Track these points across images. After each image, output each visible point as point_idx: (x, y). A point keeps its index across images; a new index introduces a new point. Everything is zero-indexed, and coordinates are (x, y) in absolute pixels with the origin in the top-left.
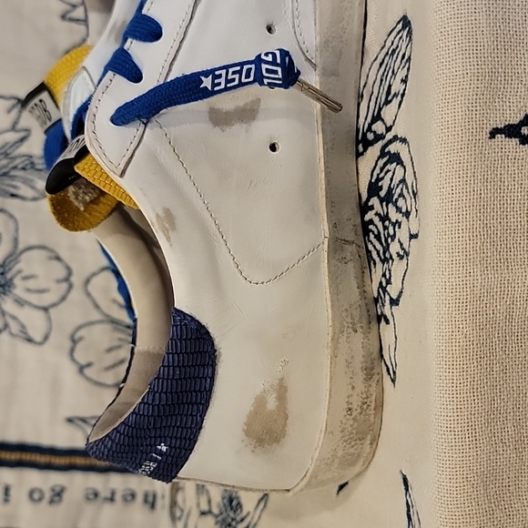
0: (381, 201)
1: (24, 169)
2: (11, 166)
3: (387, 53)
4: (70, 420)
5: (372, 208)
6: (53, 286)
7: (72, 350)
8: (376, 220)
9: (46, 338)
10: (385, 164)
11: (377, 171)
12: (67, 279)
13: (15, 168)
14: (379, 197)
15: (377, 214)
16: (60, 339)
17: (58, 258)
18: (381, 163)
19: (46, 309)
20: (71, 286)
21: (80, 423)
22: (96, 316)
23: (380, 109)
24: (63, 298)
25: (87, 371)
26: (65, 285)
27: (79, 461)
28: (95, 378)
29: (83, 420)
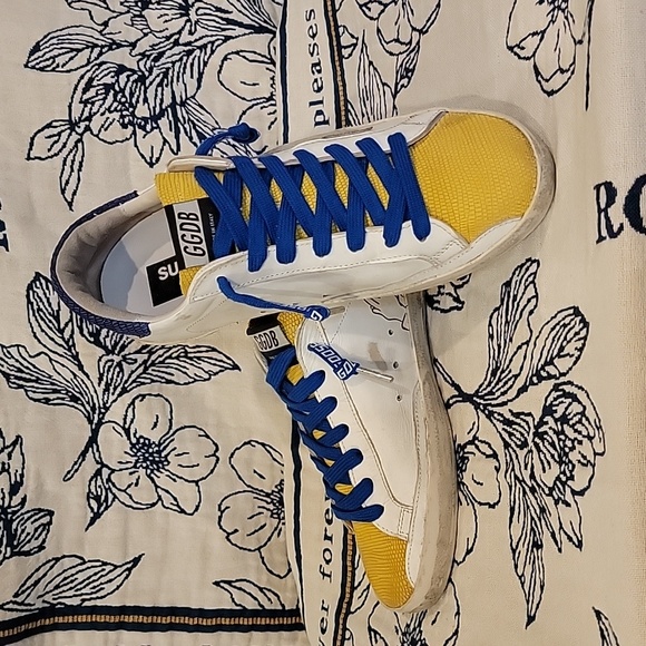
0: (556, 421)
1: (177, 358)
2: (166, 355)
3: (558, 324)
4: (217, 584)
5: (547, 423)
6: (202, 461)
7: (220, 518)
8: (551, 432)
9: (197, 509)
10: (559, 397)
11: (550, 399)
12: (214, 455)
13: (170, 357)
14: (553, 417)
15: (550, 428)
16: (209, 509)
17: (208, 437)
18: (554, 394)
19: (197, 482)
20: (218, 460)
21: (226, 586)
23: (552, 359)
24: (212, 471)
25: (231, 537)
26: (213, 460)
27: (225, 621)
28: (239, 543)
29: (229, 583)
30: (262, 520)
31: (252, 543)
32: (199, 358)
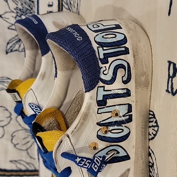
4: (11, 161)
6: (5, 119)
7: (12, 140)
9: (3, 136)
12: (10, 117)
16: (8, 136)
17: (7, 110)
19: (3, 127)
20: (11, 119)
21: (14, 162)
22: (20, 128)
24: (9, 123)
25: (17, 146)
26: (9, 119)
27: (14, 173)
28: (19, 148)
29: (16, 161)
30: (28, 139)
31: (24, 148)
32: (3, 82)
